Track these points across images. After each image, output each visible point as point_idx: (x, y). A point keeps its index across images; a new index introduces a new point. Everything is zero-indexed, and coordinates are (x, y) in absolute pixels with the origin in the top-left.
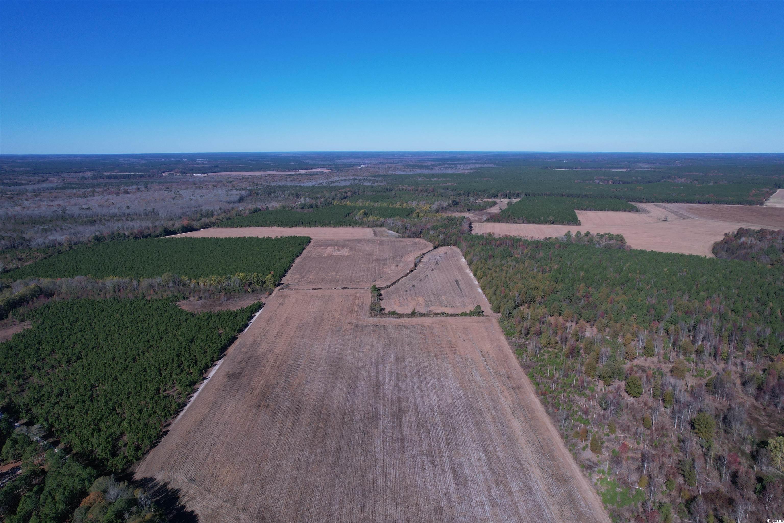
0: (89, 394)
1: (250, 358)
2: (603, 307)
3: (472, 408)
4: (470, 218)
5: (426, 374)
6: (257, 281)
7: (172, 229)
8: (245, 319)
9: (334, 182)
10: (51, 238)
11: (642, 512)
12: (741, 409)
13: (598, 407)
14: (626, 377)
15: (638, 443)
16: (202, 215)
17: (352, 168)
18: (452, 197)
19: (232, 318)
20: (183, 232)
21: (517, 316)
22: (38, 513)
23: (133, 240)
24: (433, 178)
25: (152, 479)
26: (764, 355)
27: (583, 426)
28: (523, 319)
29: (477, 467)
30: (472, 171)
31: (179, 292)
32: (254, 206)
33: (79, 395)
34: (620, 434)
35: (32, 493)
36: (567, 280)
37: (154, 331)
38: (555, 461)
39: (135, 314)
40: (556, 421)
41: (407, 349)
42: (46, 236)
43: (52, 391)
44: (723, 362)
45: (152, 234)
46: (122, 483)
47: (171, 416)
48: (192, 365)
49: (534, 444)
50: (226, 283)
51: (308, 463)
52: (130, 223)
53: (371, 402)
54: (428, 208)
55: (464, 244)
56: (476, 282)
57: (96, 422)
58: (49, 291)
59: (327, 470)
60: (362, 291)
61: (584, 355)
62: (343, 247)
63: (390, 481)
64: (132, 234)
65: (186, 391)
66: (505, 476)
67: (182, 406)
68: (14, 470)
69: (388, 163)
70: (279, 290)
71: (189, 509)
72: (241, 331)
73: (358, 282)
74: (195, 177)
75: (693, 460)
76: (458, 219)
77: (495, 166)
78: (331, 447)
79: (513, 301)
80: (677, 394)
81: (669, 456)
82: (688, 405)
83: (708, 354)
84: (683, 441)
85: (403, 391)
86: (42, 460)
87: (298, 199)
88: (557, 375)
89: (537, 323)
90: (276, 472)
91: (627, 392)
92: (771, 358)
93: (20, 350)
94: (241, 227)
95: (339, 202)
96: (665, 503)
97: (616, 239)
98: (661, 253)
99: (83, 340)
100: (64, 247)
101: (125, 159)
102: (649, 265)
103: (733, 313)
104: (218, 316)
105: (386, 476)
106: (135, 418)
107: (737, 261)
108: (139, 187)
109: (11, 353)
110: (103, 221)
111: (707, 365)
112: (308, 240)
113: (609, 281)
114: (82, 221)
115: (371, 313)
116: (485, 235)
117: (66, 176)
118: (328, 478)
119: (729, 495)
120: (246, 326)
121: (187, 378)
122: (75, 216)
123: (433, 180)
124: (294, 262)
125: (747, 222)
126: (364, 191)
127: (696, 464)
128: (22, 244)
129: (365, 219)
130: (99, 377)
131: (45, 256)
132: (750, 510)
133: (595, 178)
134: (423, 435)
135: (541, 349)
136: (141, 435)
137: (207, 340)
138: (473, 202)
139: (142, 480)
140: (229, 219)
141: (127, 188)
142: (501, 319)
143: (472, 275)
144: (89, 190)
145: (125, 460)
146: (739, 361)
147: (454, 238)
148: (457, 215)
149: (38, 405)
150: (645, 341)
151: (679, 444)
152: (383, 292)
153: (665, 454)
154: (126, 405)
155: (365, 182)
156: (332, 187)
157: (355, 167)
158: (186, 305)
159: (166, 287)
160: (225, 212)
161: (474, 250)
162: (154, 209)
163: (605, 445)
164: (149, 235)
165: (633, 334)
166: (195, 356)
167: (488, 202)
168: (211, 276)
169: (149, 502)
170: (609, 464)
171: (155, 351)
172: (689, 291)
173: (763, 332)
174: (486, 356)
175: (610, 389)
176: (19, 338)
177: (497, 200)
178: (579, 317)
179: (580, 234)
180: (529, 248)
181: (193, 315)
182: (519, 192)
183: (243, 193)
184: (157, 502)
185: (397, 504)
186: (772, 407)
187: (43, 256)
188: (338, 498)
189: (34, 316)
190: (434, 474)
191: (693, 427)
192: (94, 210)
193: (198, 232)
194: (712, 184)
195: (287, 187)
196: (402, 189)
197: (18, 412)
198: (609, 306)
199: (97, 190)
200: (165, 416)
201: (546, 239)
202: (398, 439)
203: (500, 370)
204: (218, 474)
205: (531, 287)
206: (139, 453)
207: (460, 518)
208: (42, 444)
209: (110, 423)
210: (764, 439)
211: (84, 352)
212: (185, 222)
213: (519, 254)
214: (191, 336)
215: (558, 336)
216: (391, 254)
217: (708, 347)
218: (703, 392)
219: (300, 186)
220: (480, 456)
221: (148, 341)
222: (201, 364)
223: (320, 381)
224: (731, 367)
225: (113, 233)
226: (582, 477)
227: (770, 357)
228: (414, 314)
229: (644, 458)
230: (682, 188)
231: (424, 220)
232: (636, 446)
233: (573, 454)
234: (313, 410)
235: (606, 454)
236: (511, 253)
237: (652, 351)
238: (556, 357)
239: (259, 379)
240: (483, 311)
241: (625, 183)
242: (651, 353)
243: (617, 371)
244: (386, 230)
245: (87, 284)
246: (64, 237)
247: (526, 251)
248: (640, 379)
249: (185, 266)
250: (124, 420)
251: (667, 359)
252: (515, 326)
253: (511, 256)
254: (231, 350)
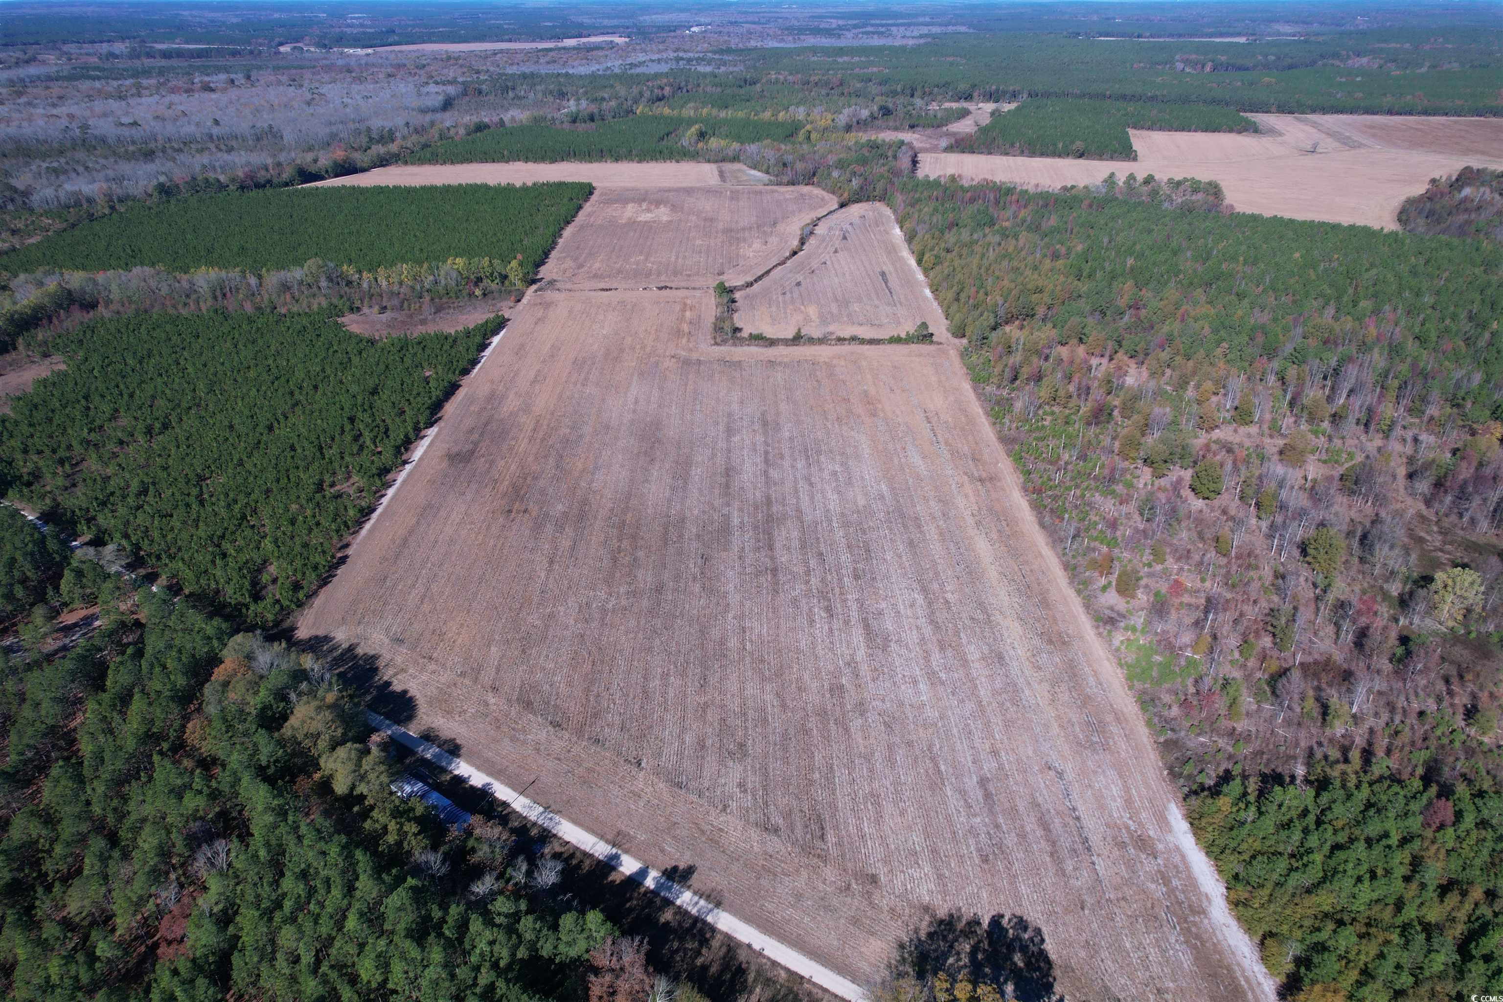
0: (195, 491)
1: (486, 424)
2: (1166, 329)
3: (902, 516)
4: (915, 143)
5: (819, 452)
6: (492, 274)
7: (313, 169)
8: (473, 349)
9: (636, 65)
10: (68, 187)
11: (1192, 695)
12: (1395, 521)
13: (1136, 517)
14: (1195, 463)
15: (1203, 580)
16: (371, 139)
17: (673, 34)
18: (877, 99)
19: (446, 347)
20: (337, 176)
21: (998, 344)
22: (143, 690)
23: (237, 193)
24: (841, 57)
25: (327, 639)
26: (1461, 423)
27: (1105, 549)
28: (1009, 350)
29: (907, 617)
30: (922, 41)
31: (342, 297)
32: (475, 119)
33: (177, 494)
34: (1171, 564)
35: (126, 657)
36: (1099, 274)
37: (300, 374)
38: (1050, 609)
39: (260, 342)
40: (1056, 539)
41: (783, 407)
42: (58, 183)
43: (128, 486)
44: (1381, 435)
45: (275, 181)
46: (276, 644)
47: (348, 528)
48: (379, 438)
49: (1014, 580)
50: (431, 278)
51: (604, 611)
52: (226, 156)
53: (717, 503)
54: (830, 121)
55: (899, 198)
56: (921, 277)
57: (215, 540)
58: (87, 297)
59: (639, 622)
60: (697, 293)
61: (1120, 419)
62: (658, 203)
63: (751, 641)
64: (233, 180)
65: (372, 485)
66: (957, 633)
67: (366, 512)
68: (88, 621)
69: (747, 22)
70: (536, 291)
71: (397, 687)
72: (466, 372)
73: (689, 276)
74: (350, 55)
75: (1295, 608)
76: (890, 146)
77: (971, 31)
78: (646, 582)
79: (992, 316)
80: (1284, 494)
81: (1255, 602)
82: (1301, 514)
83: (1354, 421)
84: (1283, 577)
85: (775, 484)
86: (133, 605)
87: (564, 103)
88: (1066, 457)
89: (1035, 359)
90: (547, 627)
91: (1193, 490)
92: (1471, 428)
93: (53, 411)
94: (452, 163)
95: (647, 109)
96: (1233, 679)
97: (1206, 191)
98: (1291, 221)
99: (168, 391)
100: (99, 208)
101: (194, 13)
102: (1265, 246)
103: (1417, 343)
104: (420, 343)
105: (744, 632)
106: (284, 534)
107: (1443, 237)
108: (233, 76)
109: (39, 416)
110: (170, 151)
111: (1350, 442)
112: (587, 191)
113: (1181, 276)
114: (126, 151)
115: (715, 338)
116: (943, 181)
117: (72, 51)
118: (640, 635)
119: (1345, 666)
120: (474, 362)
121: (373, 462)
122: (110, 140)
123: (840, 60)
124: (560, 236)
125: (1483, 153)
126: (699, 85)
127: (1299, 614)
128: (12, 200)
129: (700, 145)
130: (210, 461)
131: (65, 225)
132: (1377, 688)
133: (1177, 57)
134: (813, 563)
135: (1040, 407)
136: (298, 563)
137: (403, 390)
138: (921, 108)
139: (310, 639)
140: (426, 146)
141: (207, 79)
142: (966, 349)
143: (912, 262)
144: (128, 82)
145: (277, 607)
146: (1411, 434)
147: (880, 186)
148: (888, 136)
149: (106, 511)
150: (1238, 395)
151: (1276, 582)
152: (737, 295)
153: (1249, 599)
154: (265, 512)
155: (699, 64)
156: (632, 75)
157: (678, 32)
158: (357, 323)
159: (315, 289)
160: (416, 131)
161: (920, 211)
162: (271, 127)
163: (1143, 582)
164: (269, 182)
165: (1216, 382)
166: (384, 421)
167: (951, 109)
168: (399, 265)
169: (327, 676)
170: (1146, 615)
171: (307, 412)
172: (1338, 299)
173: (1465, 381)
174: (934, 420)
175: (1163, 484)
176: (45, 387)
177: (970, 106)
178: (1117, 347)
179: (1135, 179)
180: (1030, 208)
181: (372, 342)
182: (1017, 87)
183: (451, 90)
184: (340, 675)
185: (763, 679)
186: (1453, 518)
187: (59, 225)
188: (659, 670)
189: (66, 346)
190: (831, 630)
191: (1304, 552)
192: (147, 127)
193: (367, 174)
194: (1424, 70)
195: (539, 75)
196: (777, 81)
197: (73, 523)
198: (1176, 326)
199: (145, 82)
200: (337, 531)
201: (1065, 188)
202: (767, 569)
203: (960, 445)
204: (444, 631)
205: (1029, 286)
206: (301, 595)
207: (874, 703)
208: (127, 577)
209: (240, 542)
210: (1429, 573)
211: (174, 414)
212: (339, 154)
213: (1008, 220)
214: (371, 383)
215: (1072, 384)
216: (754, 219)
217: (1357, 408)
218: (1332, 491)
219: (567, 75)
220: (915, 600)
221: (292, 393)
222: (397, 436)
223: (622, 466)
224: (1395, 446)
225: (194, 179)
226: (1094, 638)
227: (1470, 426)
228: (797, 339)
229: (1210, 605)
230: (1359, 79)
231: (821, 147)
232: (1199, 584)
233: (1084, 598)
234: (610, 518)
235: (1142, 597)
236: (992, 219)
237: (1250, 414)
238: (1067, 423)
239: (507, 462)
240: (932, 335)
241: (1240, 68)
242: (1248, 419)
243: (1179, 450)
244: (745, 168)
245: (159, 282)
246: (96, 187)
247: (1023, 213)
248: (1222, 466)
249: (347, 245)
250: (264, 537)
251: (1275, 430)
252: (992, 363)
253: (992, 223)
254: (450, 408)
